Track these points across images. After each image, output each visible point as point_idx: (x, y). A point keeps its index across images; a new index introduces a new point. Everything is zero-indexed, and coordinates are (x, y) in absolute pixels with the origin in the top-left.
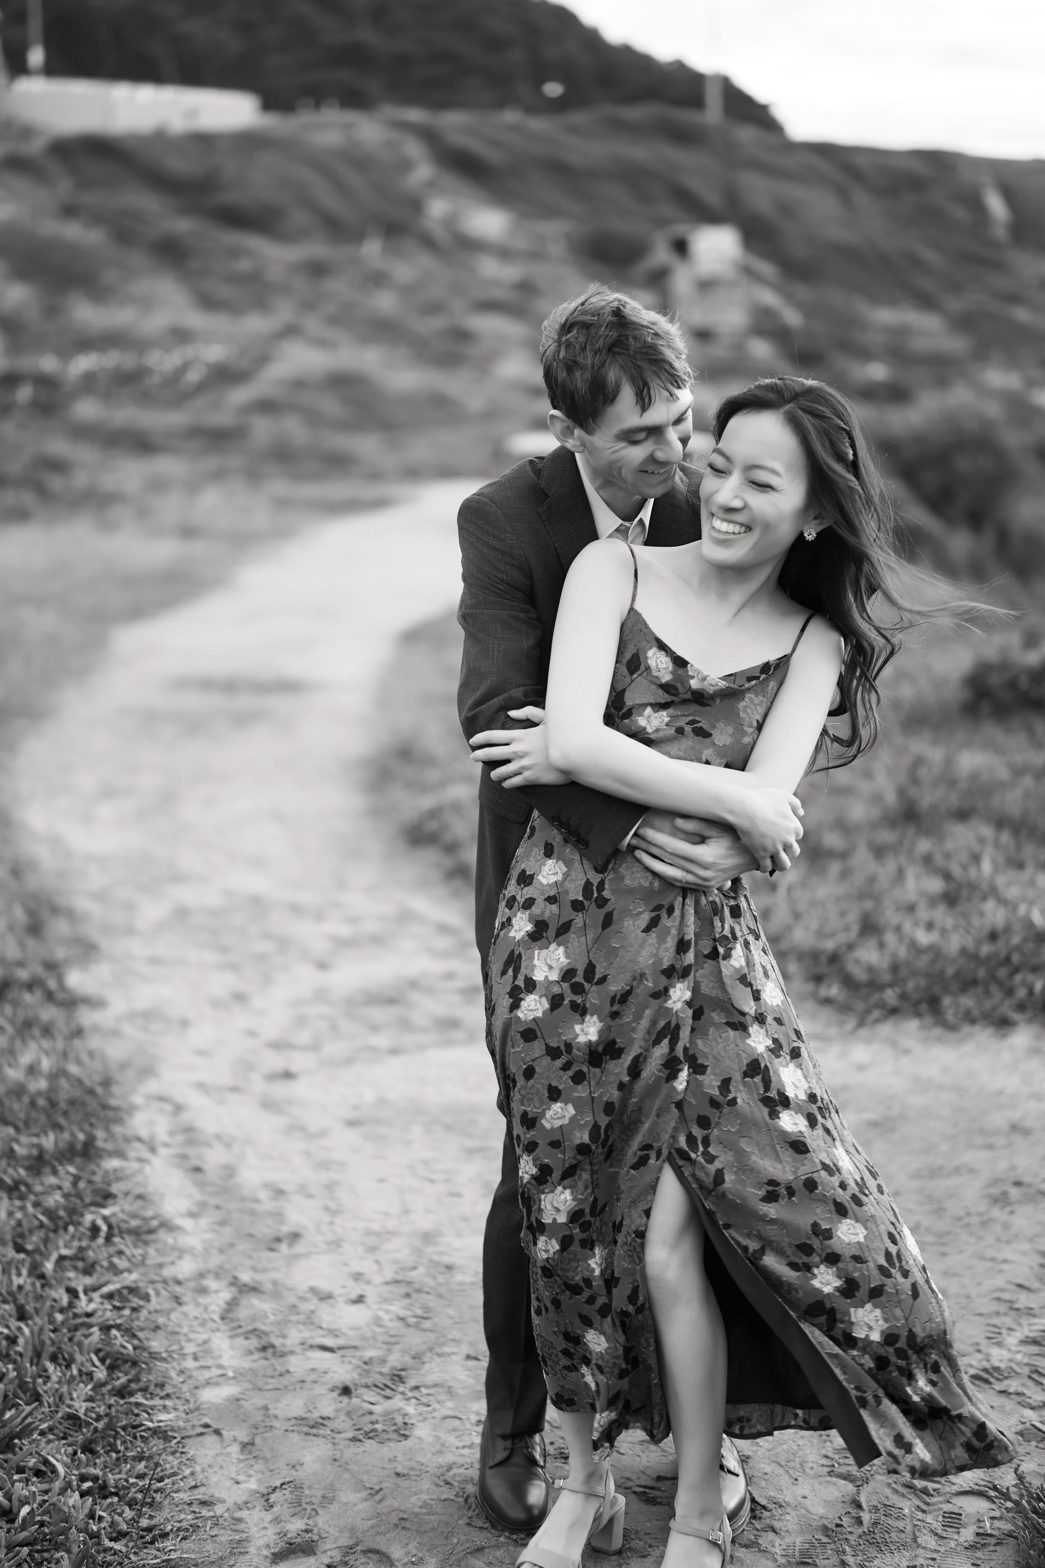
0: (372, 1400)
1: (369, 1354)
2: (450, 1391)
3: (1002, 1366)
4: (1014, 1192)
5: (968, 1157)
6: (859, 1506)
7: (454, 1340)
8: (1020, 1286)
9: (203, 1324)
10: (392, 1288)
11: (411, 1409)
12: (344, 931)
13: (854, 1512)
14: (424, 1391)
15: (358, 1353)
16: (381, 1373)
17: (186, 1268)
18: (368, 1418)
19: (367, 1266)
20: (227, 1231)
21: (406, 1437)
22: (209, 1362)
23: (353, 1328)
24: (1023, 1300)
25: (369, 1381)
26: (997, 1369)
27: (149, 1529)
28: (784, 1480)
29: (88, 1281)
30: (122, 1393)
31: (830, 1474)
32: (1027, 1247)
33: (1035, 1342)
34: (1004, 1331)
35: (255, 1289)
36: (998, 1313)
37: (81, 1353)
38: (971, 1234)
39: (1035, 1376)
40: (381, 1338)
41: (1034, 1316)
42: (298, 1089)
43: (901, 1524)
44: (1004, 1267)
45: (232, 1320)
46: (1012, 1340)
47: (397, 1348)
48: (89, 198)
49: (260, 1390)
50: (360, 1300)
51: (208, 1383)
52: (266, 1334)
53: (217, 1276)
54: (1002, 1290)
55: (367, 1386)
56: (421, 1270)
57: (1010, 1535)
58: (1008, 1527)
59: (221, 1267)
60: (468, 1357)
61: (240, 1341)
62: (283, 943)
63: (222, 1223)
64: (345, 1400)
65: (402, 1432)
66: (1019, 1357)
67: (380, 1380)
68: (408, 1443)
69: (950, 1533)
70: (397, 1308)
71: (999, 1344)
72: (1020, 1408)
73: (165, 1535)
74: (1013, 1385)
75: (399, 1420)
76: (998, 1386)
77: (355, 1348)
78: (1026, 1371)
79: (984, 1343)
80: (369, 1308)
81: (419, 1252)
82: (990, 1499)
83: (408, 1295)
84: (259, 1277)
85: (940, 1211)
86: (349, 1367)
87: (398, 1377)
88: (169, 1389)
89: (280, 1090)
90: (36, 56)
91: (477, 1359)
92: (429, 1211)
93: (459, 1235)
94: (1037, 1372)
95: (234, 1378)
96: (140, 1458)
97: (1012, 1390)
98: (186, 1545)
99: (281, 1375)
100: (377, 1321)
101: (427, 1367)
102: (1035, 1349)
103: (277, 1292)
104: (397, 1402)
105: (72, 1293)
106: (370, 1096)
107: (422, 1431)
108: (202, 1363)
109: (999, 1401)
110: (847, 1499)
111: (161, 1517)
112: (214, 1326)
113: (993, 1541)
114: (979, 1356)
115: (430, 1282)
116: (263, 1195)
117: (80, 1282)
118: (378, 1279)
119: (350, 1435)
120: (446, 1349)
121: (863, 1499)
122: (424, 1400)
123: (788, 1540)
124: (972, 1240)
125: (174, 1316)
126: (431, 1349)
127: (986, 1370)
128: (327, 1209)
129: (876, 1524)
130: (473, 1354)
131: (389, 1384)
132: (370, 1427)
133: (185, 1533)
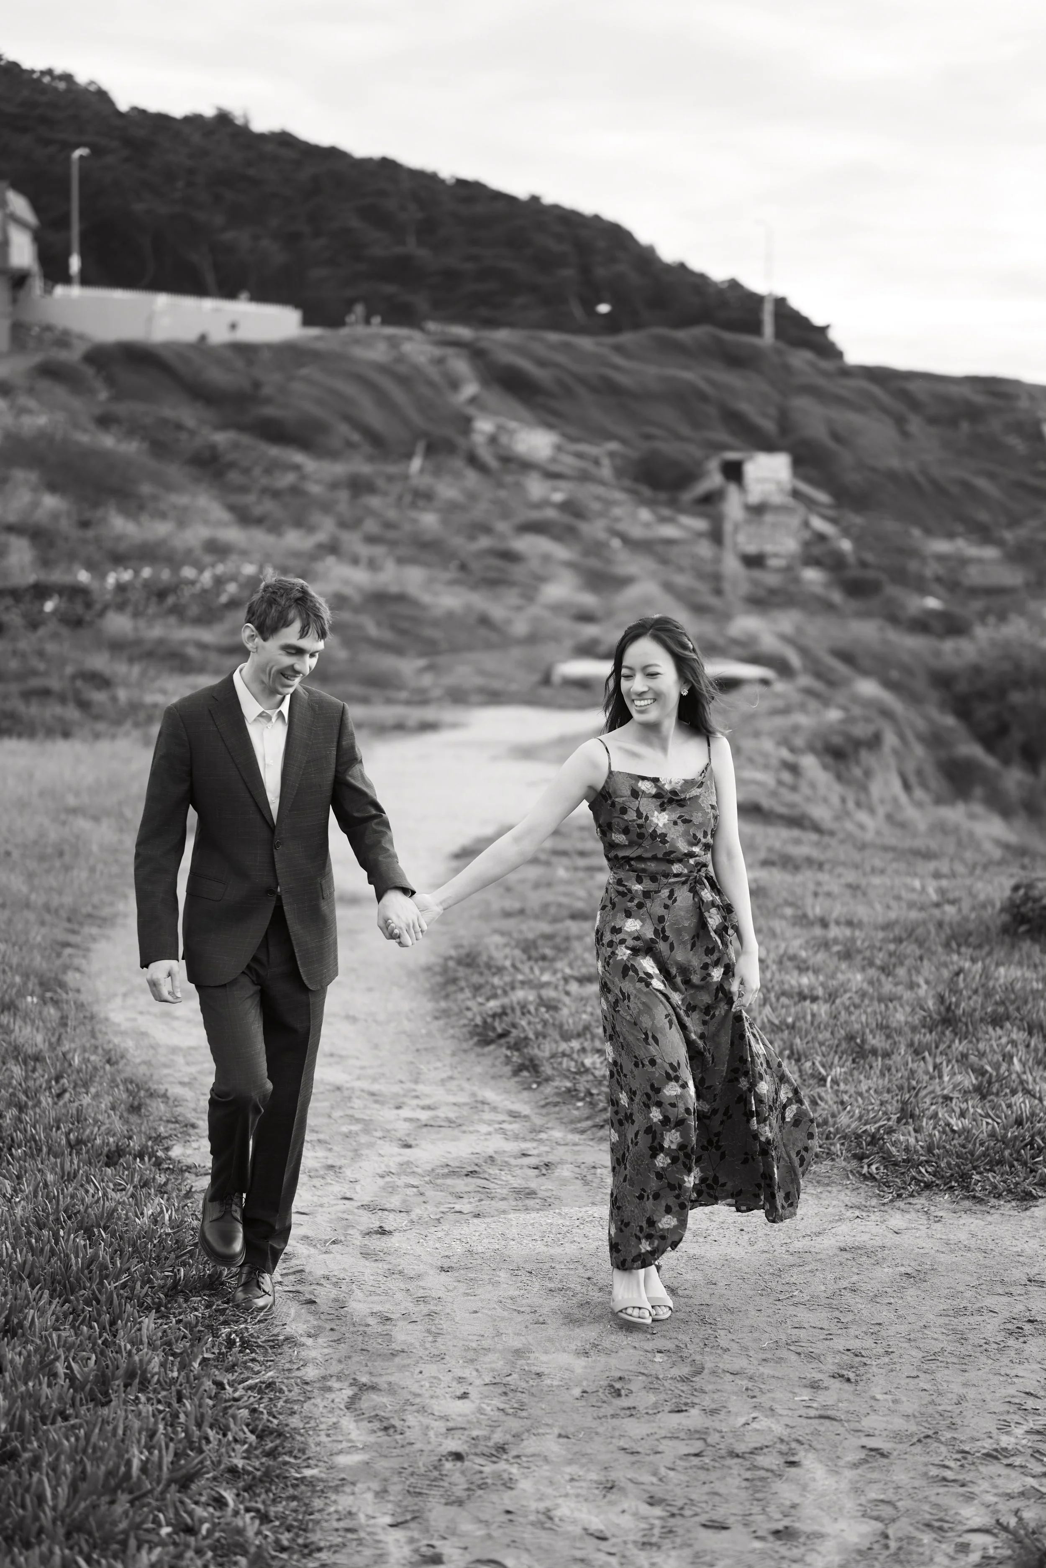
0: (483, 1463)
1: (475, 1433)
2: (546, 1459)
3: (1010, 1447)
4: (1027, 1327)
5: (990, 1301)
6: (887, 1537)
7: (547, 1425)
8: (1027, 1393)
9: (332, 1411)
10: (491, 1388)
11: (514, 1470)
12: (424, 1116)
13: (883, 1541)
14: (524, 1459)
15: (466, 1433)
16: (487, 1446)
17: (311, 1373)
18: (479, 1476)
19: (468, 1372)
20: (343, 1348)
21: (511, 1488)
22: (340, 1438)
23: (460, 1415)
24: (1030, 1403)
25: (478, 1451)
26: (1005, 1449)
27: (306, 1546)
28: (826, 1520)
29: (230, 1376)
30: (272, 1454)
31: (863, 1516)
32: (1036, 1367)
33: (1038, 1432)
34: (1012, 1425)
35: (373, 1388)
36: (1008, 1412)
37: (235, 1424)
38: (988, 1357)
39: (1037, 1455)
40: (484, 1423)
41: (1039, 1415)
42: (394, 1241)
43: (921, 1550)
44: (1015, 1380)
45: (356, 1410)
46: (1019, 1431)
47: (499, 1429)
48: (122, 409)
49: (386, 1456)
50: (464, 1396)
51: (341, 1452)
52: (387, 1419)
53: (339, 1379)
54: (1013, 1397)
55: (476, 1454)
56: (515, 1376)
57: (1010, 1558)
58: (1009, 1552)
59: (341, 1372)
60: (560, 1436)
61: (365, 1424)
62: (368, 1126)
63: (338, 1341)
64: (459, 1464)
65: (509, 1484)
66: (1024, 1442)
67: (486, 1451)
68: (513, 1493)
69: (961, 1556)
70: (498, 1402)
71: (1008, 1433)
72: (1022, 1476)
73: (320, 1550)
74: (1018, 1461)
75: (505, 1476)
76: (1005, 1461)
77: (464, 1429)
78: (1030, 1451)
79: (995, 1433)
80: (473, 1402)
81: (513, 1364)
82: (995, 1535)
83: (505, 1394)
84: (375, 1380)
85: (963, 1339)
86: (460, 1442)
87: (502, 1449)
88: (309, 1453)
89: (377, 1243)
90: (75, 263)
91: (568, 1438)
92: (519, 1334)
93: (546, 1353)
94: (1038, 1451)
95: (363, 1449)
96: (293, 1498)
97: (1017, 1464)
98: (337, 1556)
99: (403, 1446)
100: (481, 1411)
101: (525, 1443)
102: (1039, 1437)
103: (392, 1389)
104: (502, 1466)
105: (220, 1385)
106: (459, 1249)
107: (525, 1485)
108: (334, 1438)
109: (1005, 1471)
110: (878, 1532)
111: (315, 1537)
112: (342, 1413)
113: (995, 1562)
114: (991, 1441)
115: (524, 1385)
116: (371, 1321)
117: (225, 1378)
118: (478, 1382)
119: (466, 1486)
120: (541, 1431)
121: (890, 1532)
122: (525, 1465)
123: (829, 1558)
124: (990, 1361)
125: (306, 1405)
126: (528, 1431)
127: (996, 1450)
128: (429, 1331)
129: (900, 1548)
130: (563, 1433)
131: (495, 1453)
132: (480, 1482)
133: (335, 1549)
